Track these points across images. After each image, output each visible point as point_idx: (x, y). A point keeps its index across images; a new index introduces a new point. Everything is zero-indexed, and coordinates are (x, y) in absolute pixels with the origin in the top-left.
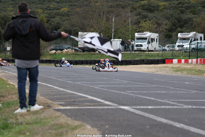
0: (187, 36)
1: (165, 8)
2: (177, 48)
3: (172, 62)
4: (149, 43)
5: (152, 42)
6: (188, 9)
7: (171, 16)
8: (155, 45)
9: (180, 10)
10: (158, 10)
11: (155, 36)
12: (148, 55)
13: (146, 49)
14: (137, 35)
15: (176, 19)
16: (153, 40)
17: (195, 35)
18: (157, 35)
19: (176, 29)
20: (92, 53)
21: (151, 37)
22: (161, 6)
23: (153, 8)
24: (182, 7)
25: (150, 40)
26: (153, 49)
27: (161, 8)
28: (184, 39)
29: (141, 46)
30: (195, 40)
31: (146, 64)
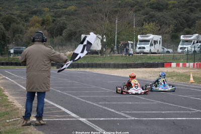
0: (189, 38)
1: (174, 7)
2: (179, 51)
3: (171, 65)
4: (151, 45)
5: (155, 44)
6: (197, 8)
7: (179, 15)
8: (158, 47)
9: (190, 9)
10: (167, 9)
11: (158, 38)
12: (150, 58)
13: (148, 52)
14: (139, 37)
15: (184, 18)
16: (155, 42)
17: (198, 37)
18: (161, 37)
19: (183, 29)
20: (94, 55)
21: (154, 39)
22: (170, 4)
23: (161, 7)
24: (192, 5)
25: (153, 43)
26: (156, 51)
27: (170, 6)
28: (187, 41)
29: (144, 48)
30: (197, 42)
31: (146, 67)
